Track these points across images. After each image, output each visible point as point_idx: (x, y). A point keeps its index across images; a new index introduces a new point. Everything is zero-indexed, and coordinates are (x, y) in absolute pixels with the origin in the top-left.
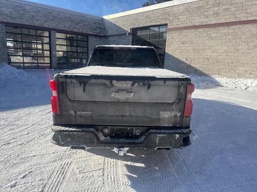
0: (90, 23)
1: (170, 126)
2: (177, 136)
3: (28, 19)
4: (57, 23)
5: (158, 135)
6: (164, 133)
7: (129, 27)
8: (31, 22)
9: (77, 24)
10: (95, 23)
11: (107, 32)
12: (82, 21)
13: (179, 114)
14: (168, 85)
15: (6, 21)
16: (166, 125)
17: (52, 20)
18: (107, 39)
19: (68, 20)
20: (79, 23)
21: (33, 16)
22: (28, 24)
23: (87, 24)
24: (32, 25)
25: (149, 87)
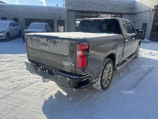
0: (125, 5)
1: (69, 72)
2: (68, 79)
3: (87, 7)
4: (102, 8)
5: (59, 75)
6: (62, 75)
7: (154, 5)
8: (88, 8)
9: (115, 7)
10: (128, 5)
11: (136, 10)
12: (119, 5)
13: (73, 65)
14: (64, 43)
15: (76, 10)
16: (67, 71)
17: (100, 6)
18: (136, 16)
19: (109, 5)
20: (117, 6)
21: (90, 5)
22: (87, 10)
23: (122, 6)
24: (89, 10)
25: (55, 44)
